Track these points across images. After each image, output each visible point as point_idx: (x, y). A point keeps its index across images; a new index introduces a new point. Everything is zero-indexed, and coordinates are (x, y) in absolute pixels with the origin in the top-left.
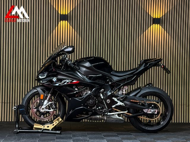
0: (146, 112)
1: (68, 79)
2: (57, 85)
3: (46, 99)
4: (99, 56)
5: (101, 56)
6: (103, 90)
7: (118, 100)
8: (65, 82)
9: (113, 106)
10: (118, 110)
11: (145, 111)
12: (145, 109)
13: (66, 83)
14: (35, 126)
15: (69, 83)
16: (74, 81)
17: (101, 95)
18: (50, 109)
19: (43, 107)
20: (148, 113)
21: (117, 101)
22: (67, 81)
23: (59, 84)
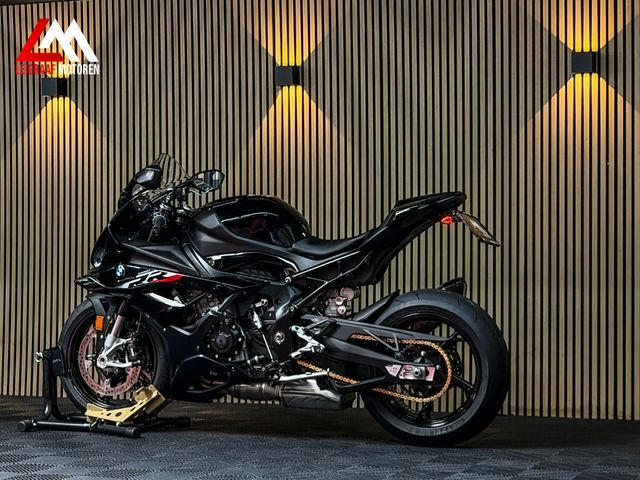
0: (395, 375)
1: (152, 268)
2: (126, 286)
3: (110, 331)
6: (265, 301)
7: (307, 333)
8: (144, 278)
9: (293, 355)
10: (312, 367)
11: (393, 370)
12: (392, 364)
13: (146, 282)
14: (89, 413)
16: (169, 274)
17: (256, 317)
18: (124, 362)
19: (104, 354)
20: (401, 377)
21: (305, 337)
22: (149, 274)
23: (131, 285)
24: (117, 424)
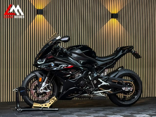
0: (124, 90)
1: (64, 64)
2: (55, 69)
4: (86, 44)
5: (88, 45)
6: (90, 72)
7: (103, 80)
8: (61, 67)
9: (99, 86)
11: (124, 89)
12: (123, 87)
13: (62, 68)
14: (34, 105)
15: (65, 67)
16: (69, 66)
17: (90, 77)
18: (47, 90)
19: (42, 88)
20: (126, 90)
21: (102, 81)
22: (63, 66)
23: (57, 69)
24: (48, 108)
